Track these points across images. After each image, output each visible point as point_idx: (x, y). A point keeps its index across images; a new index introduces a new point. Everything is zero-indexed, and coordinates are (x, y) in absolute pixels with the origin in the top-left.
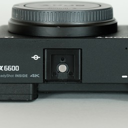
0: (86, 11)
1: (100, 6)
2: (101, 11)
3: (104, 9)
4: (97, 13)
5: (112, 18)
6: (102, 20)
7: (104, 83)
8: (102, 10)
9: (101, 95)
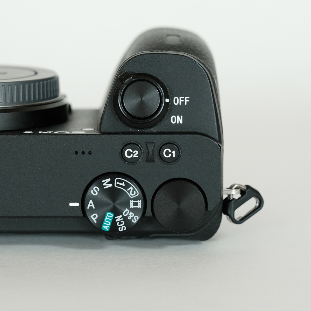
0: (11, 84)
1: (36, 73)
2: (37, 84)
3: (43, 80)
4: (29, 87)
5: (57, 96)
6: (35, 100)
7: (39, 217)
8: (39, 81)
9: (36, 238)
